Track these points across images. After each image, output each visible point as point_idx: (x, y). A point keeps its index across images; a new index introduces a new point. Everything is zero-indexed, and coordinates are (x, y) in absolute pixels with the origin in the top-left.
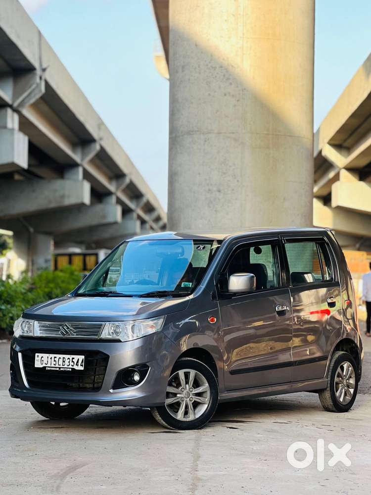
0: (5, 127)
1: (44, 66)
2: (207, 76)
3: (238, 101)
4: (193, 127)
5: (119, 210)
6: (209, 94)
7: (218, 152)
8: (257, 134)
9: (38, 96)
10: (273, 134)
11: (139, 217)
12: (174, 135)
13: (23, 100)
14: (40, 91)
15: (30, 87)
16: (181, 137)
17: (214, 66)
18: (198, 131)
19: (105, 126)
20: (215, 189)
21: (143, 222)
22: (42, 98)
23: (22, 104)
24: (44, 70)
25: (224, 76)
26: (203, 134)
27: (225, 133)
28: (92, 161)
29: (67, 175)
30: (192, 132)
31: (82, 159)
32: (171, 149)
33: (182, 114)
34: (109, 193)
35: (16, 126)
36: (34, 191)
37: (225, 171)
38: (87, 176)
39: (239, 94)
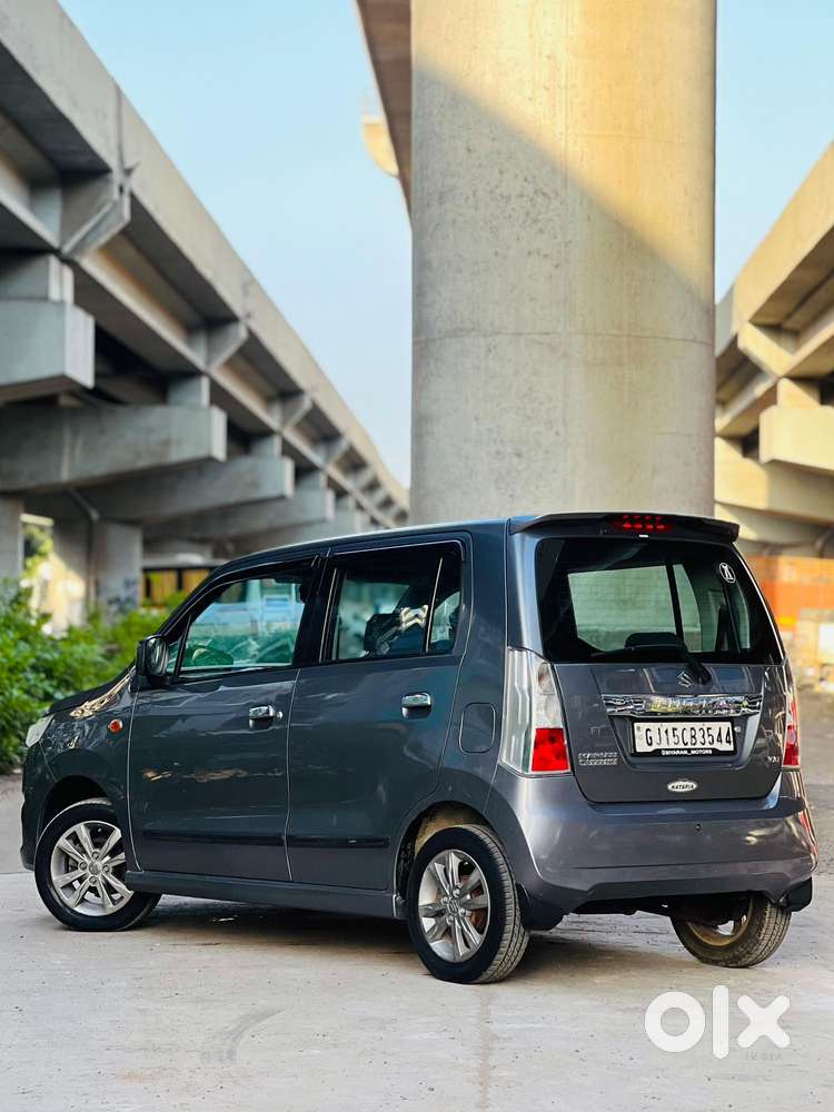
0: (45, 298)
1: (129, 164)
2: (492, 215)
3: (557, 266)
4: (462, 322)
5: (288, 467)
6: (496, 254)
7: (517, 373)
8: (597, 335)
9: (116, 229)
10: (629, 336)
11: (332, 483)
12: (423, 337)
13: (84, 239)
14: (121, 217)
15: (99, 210)
16: (438, 342)
17: (505, 194)
18: (473, 329)
19: (259, 285)
20: (509, 450)
21: (341, 494)
22: (124, 232)
23: (80, 247)
24: (128, 172)
25: (528, 214)
26: (484, 336)
27: (529, 334)
28: (230, 364)
29: (175, 396)
30: (462, 330)
31: (208, 362)
32: (417, 366)
33: (439, 293)
34: (267, 433)
35: (69, 295)
36: (102, 431)
37: (529, 413)
38: (219, 396)
39: (559, 252)
